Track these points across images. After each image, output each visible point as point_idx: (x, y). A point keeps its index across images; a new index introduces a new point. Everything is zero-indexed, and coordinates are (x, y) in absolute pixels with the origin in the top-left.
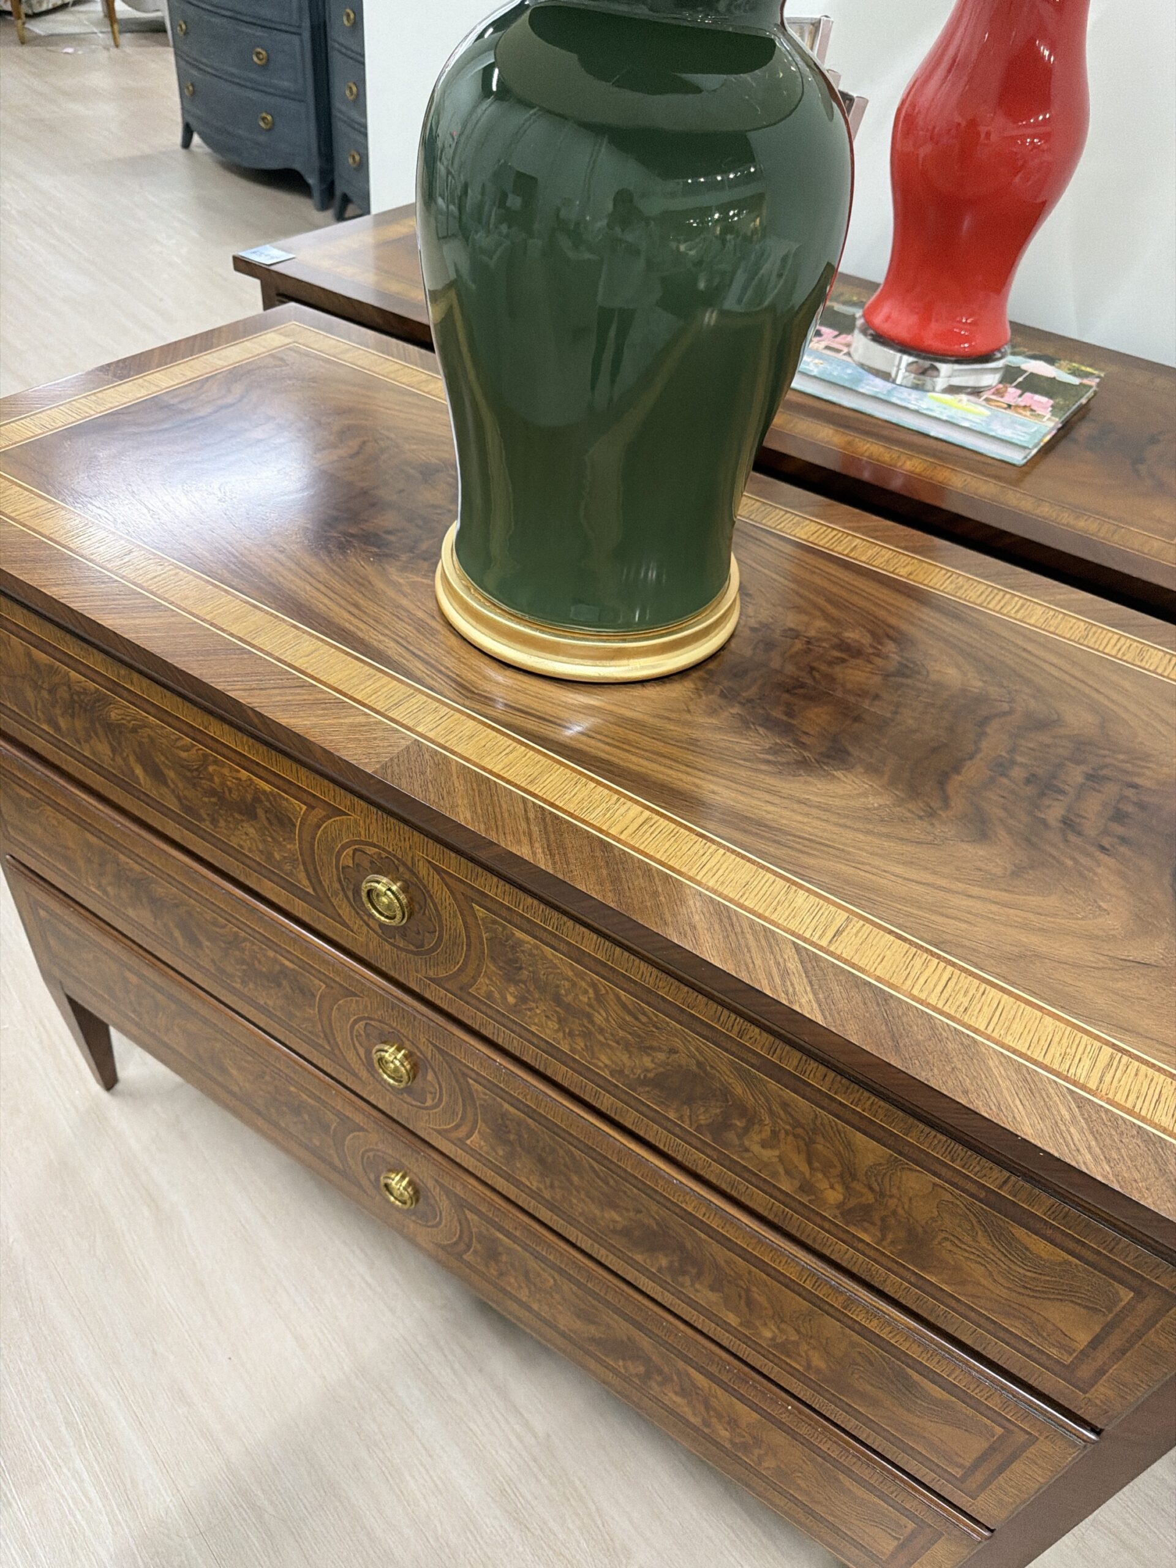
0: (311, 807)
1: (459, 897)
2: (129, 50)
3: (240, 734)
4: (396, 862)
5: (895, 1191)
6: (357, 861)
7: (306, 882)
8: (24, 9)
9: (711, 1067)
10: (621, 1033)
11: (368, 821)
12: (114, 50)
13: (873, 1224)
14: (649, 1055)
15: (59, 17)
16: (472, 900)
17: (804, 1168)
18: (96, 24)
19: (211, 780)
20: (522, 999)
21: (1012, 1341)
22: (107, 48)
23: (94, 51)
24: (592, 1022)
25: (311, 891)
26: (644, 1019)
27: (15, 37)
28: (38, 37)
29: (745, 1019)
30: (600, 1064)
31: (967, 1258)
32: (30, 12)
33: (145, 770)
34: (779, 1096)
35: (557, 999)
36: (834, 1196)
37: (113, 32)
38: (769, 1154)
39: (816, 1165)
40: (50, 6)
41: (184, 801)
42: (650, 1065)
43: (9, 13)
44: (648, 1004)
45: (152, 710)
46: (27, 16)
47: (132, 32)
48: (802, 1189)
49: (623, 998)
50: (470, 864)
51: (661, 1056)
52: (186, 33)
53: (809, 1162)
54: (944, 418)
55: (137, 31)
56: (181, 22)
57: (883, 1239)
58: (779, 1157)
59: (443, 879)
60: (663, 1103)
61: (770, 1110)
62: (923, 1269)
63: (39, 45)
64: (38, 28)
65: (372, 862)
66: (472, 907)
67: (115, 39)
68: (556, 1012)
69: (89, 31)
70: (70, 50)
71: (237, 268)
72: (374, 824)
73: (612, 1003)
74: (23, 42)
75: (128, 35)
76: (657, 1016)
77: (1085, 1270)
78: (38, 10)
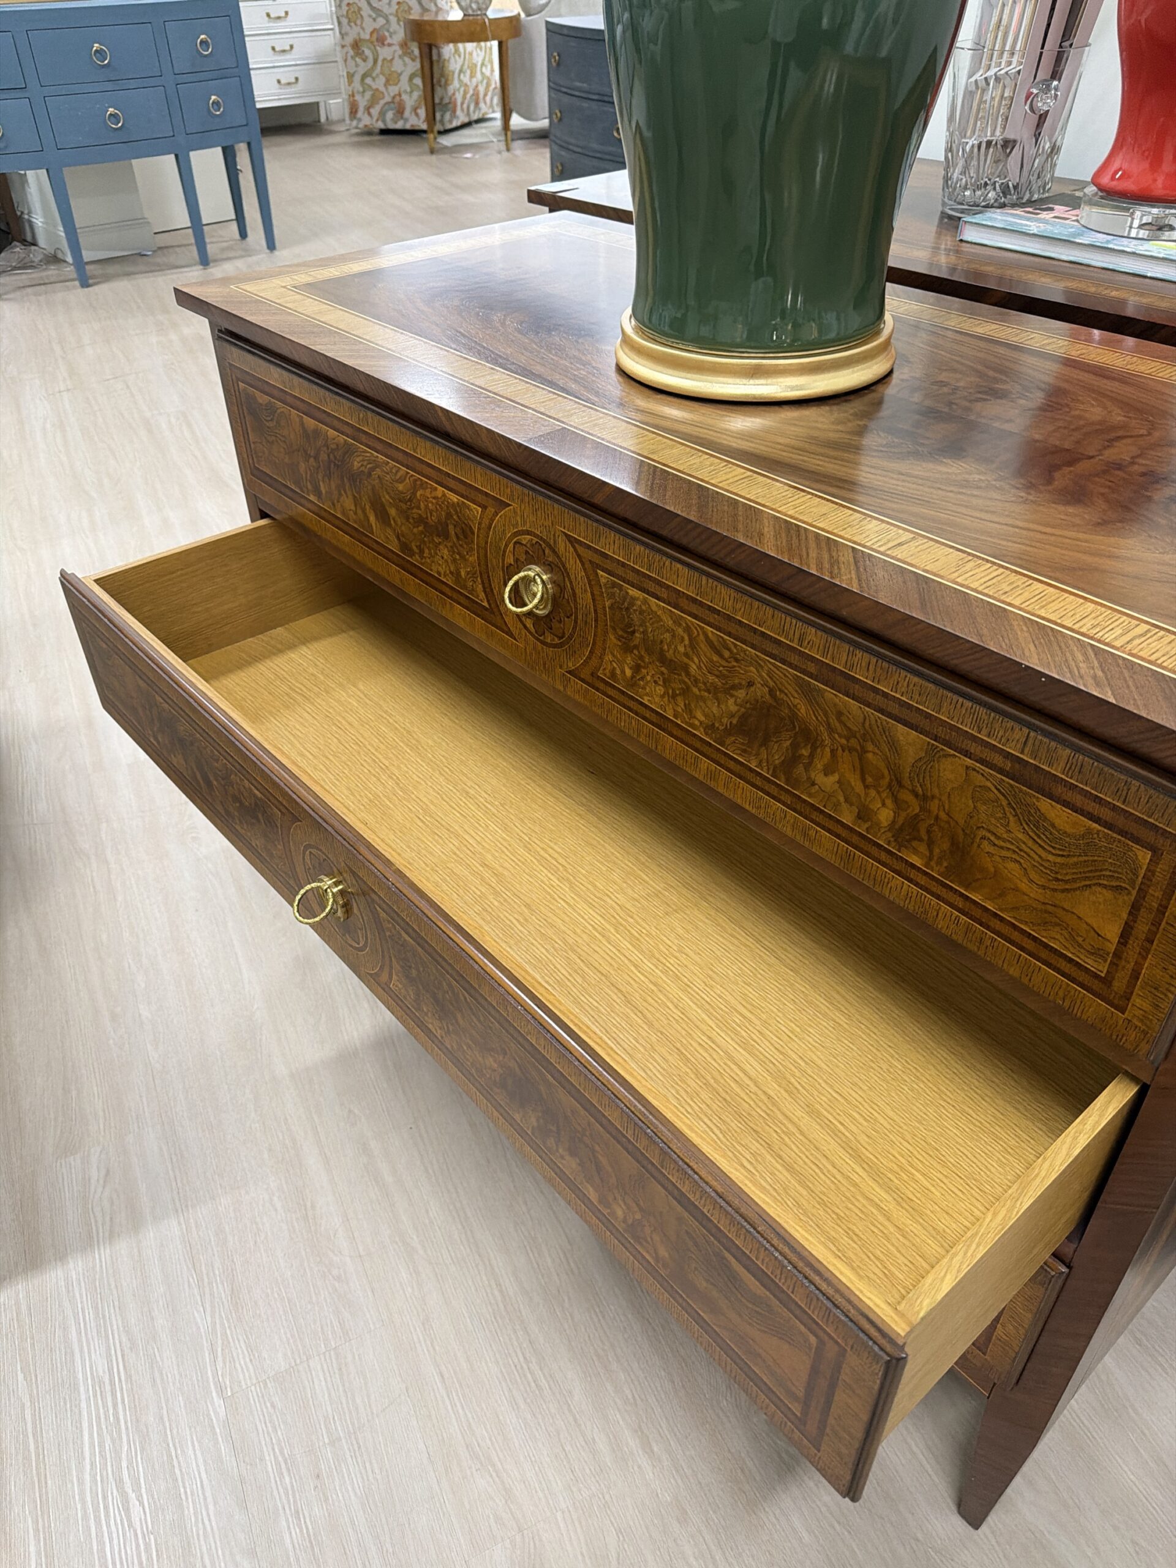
0: (484, 507)
1: (588, 565)
2: (518, 152)
3: (437, 447)
4: (544, 545)
5: (936, 791)
6: (516, 556)
7: (482, 595)
8: (438, 127)
9: (780, 690)
10: (711, 678)
11: (523, 507)
12: (505, 154)
13: (921, 840)
14: (732, 696)
15: (466, 132)
16: (598, 566)
17: (859, 787)
18: (494, 134)
19: (419, 508)
20: (637, 669)
21: (1053, 960)
22: (500, 152)
23: (487, 155)
24: (688, 674)
25: (485, 604)
26: (727, 654)
27: (426, 147)
28: (446, 147)
29: (804, 622)
30: (697, 723)
31: (1004, 858)
32: (442, 129)
33: (376, 516)
34: (835, 705)
35: (663, 659)
36: (885, 816)
37: (506, 140)
38: (829, 782)
39: (869, 780)
40: (459, 124)
41: (402, 539)
42: (733, 708)
43: (425, 132)
44: (729, 634)
45: (379, 447)
46: (440, 133)
47: (521, 139)
48: (859, 817)
49: (710, 635)
50: (595, 524)
51: (741, 694)
52: (560, 120)
53: (863, 780)
54: (1161, 256)
55: (528, 138)
56: (557, 111)
57: (930, 859)
58: (839, 782)
59: (575, 550)
60: (745, 751)
61: (829, 724)
62: (967, 888)
63: (445, 153)
64: (447, 141)
65: (527, 552)
66: (597, 574)
67: (507, 145)
68: (662, 673)
69: (488, 140)
70: (469, 155)
71: (530, 200)
72: (527, 508)
73: (702, 646)
74: (432, 151)
75: (520, 142)
76: (736, 646)
77: (1106, 836)
78: (449, 126)
